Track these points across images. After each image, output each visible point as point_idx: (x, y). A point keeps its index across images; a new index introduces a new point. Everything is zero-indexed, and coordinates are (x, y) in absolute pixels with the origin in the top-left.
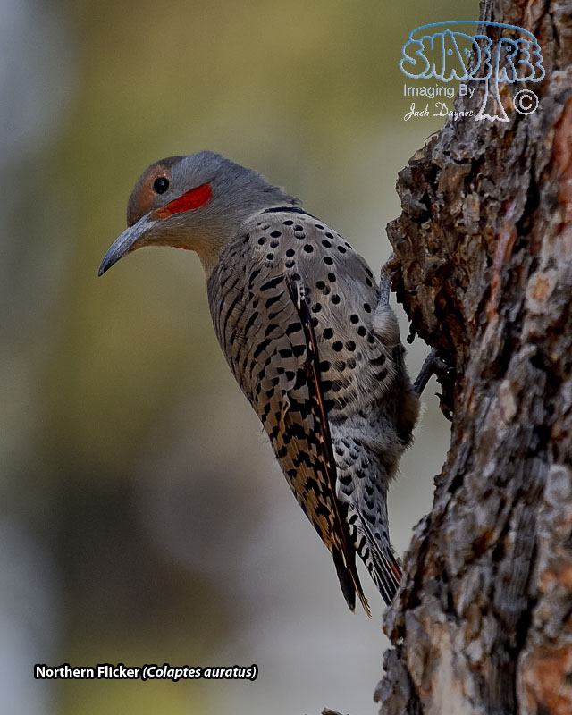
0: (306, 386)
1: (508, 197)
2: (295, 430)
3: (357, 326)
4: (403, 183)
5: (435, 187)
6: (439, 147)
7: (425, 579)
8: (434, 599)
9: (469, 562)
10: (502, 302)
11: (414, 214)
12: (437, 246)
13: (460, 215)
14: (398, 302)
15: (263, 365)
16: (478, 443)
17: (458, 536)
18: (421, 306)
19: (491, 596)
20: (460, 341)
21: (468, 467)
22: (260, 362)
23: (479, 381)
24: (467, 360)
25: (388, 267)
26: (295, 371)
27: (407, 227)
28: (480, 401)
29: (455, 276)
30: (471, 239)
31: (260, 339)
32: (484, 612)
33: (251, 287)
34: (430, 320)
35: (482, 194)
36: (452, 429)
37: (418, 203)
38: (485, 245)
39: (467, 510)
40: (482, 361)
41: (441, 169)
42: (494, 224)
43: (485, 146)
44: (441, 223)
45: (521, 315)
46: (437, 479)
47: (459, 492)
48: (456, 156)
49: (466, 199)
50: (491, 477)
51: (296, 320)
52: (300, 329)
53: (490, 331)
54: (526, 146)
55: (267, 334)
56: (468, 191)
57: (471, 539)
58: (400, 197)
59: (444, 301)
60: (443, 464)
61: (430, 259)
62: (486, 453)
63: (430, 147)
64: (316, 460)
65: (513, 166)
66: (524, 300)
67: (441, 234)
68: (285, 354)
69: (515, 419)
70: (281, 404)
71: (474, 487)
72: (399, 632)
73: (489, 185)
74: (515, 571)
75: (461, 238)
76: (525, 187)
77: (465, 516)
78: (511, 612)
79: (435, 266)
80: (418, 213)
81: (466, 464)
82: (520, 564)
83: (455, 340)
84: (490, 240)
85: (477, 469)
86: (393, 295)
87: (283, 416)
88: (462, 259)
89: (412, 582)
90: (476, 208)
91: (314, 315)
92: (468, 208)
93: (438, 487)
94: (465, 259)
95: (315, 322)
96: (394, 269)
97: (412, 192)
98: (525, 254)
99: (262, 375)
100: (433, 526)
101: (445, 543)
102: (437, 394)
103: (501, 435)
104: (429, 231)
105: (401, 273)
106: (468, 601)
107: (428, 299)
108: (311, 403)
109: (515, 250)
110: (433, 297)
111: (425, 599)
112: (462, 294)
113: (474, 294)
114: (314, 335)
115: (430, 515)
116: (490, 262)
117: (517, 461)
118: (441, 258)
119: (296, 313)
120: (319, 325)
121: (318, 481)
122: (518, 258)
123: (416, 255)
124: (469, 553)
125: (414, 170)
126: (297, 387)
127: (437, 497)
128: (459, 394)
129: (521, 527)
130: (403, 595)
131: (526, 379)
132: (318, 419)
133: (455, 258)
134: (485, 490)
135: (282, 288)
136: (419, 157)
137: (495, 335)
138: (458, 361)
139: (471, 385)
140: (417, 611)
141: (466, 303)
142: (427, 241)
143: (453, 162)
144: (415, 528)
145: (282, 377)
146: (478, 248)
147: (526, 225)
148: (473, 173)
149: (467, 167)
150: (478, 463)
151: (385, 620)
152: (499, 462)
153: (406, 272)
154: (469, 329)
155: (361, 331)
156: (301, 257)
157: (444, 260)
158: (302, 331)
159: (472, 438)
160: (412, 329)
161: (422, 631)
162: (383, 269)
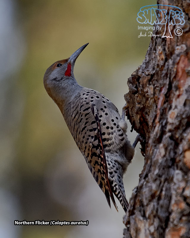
0: (97, 140)
1: (162, 86)
2: (94, 154)
3: (114, 122)
4: (129, 82)
5: (139, 83)
6: (141, 70)
7: (136, 207)
8: (139, 213)
9: (150, 201)
10: (160, 119)
11: (133, 92)
12: (140, 102)
13: (147, 92)
14: (128, 119)
15: (84, 134)
16: (153, 163)
17: (147, 193)
18: (135, 120)
19: (157, 211)
20: (147, 131)
21: (150, 171)
22: (83, 133)
23: (153, 144)
24: (149, 137)
25: (125, 108)
26: (94, 136)
27: (130, 96)
28: (153, 150)
29: (145, 111)
30: (151, 100)
31: (83, 126)
32: (155, 217)
33: (80, 110)
34: (138, 125)
35: (154, 85)
36: (145, 159)
37: (134, 88)
38: (155, 101)
39: (149, 184)
40: (154, 138)
41: (141, 77)
42: (158, 95)
43: (155, 70)
44: (141, 94)
45: (166, 123)
46: (140, 175)
47: (147, 179)
48: (146, 73)
49: (149, 87)
50: (157, 175)
51: (94, 120)
52: (95, 123)
53: (157, 128)
54: (168, 70)
55: (85, 124)
56: (150, 84)
57: (150, 194)
58: (128, 86)
59: (142, 119)
60: (142, 170)
61: (138, 106)
62: (155, 167)
63: (138, 71)
64: (101, 163)
65: (164, 76)
66: (167, 119)
67: (141, 98)
68: (91, 130)
69: (164, 156)
70: (90, 146)
71: (152, 177)
72: (128, 223)
73: (156, 82)
74: (164, 204)
75: (147, 99)
76: (168, 83)
77: (149, 187)
78: (163, 217)
79: (139, 108)
80: (134, 91)
81: (149, 170)
82: (166, 201)
83: (146, 131)
84: (157, 100)
85: (152, 172)
86: (126, 117)
87: (90, 150)
88: (148, 106)
89: (132, 208)
90: (152, 90)
91: (100, 118)
92: (150, 90)
93: (140, 177)
94: (149, 106)
95: (100, 121)
96: (126, 109)
97: (132, 84)
98: (168, 104)
99: (84, 137)
100: (139, 189)
101: (142, 195)
102: (140, 148)
103: (160, 161)
104: (137, 97)
105: (128, 110)
106: (150, 213)
107: (137, 118)
108: (99, 145)
109: (165, 103)
110: (139, 118)
111: (136, 213)
112: (148, 117)
113: (151, 117)
114: (100, 125)
115: (138, 186)
116: (157, 107)
117: (165, 169)
118: (141, 105)
119: (94, 118)
120: (101, 121)
121: (101, 170)
122: (165, 105)
123: (133, 104)
124: (150, 198)
125: (133, 78)
126: (94, 141)
127: (140, 180)
128: (147, 148)
129: (166, 190)
130: (129, 211)
131: (168, 144)
132: (101, 150)
133: (146, 105)
134: (155, 179)
135: (90, 110)
136: (134, 74)
137: (158, 130)
138: (147, 138)
139: (151, 145)
140: (134, 216)
141: (149, 119)
142: (137, 100)
143: (145, 75)
144: (133, 190)
145: (90, 138)
146: (153, 102)
147: (168, 95)
148: (151, 79)
149: (149, 77)
150: (153, 170)
151: (124, 219)
152: (159, 170)
153: (130, 110)
154: (150, 128)
155: (115, 124)
156: (95, 99)
157: (142, 106)
158: (96, 123)
159: (151, 162)
160: (132, 128)
161: (135, 223)
162: (123, 108)
